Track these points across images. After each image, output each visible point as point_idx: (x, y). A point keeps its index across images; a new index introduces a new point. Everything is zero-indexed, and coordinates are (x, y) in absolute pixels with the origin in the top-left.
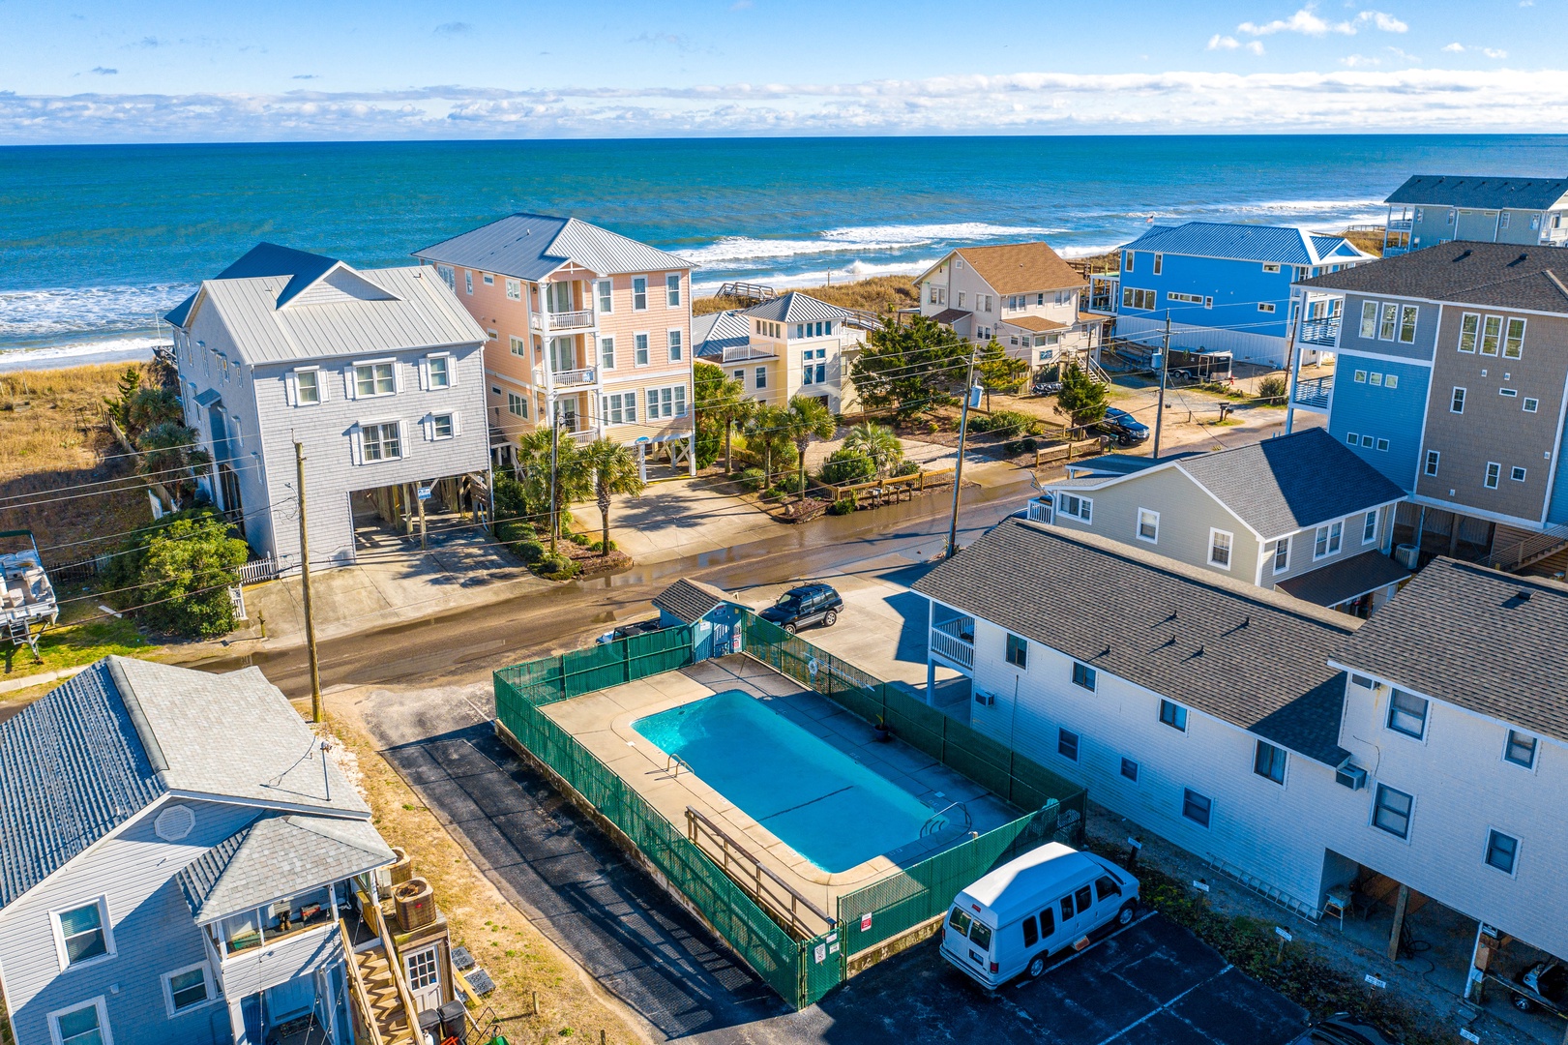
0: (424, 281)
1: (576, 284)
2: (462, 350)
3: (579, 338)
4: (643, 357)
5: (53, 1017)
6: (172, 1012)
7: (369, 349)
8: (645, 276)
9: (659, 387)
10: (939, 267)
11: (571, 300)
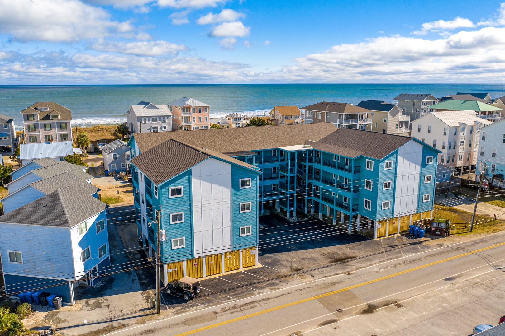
0: (164, 107)
1: (189, 108)
2: (168, 116)
3: (190, 116)
4: (200, 121)
5: (112, 164)
6: (122, 167)
7: (154, 115)
8: (201, 107)
9: (203, 126)
10: (273, 110)
11: (188, 111)
